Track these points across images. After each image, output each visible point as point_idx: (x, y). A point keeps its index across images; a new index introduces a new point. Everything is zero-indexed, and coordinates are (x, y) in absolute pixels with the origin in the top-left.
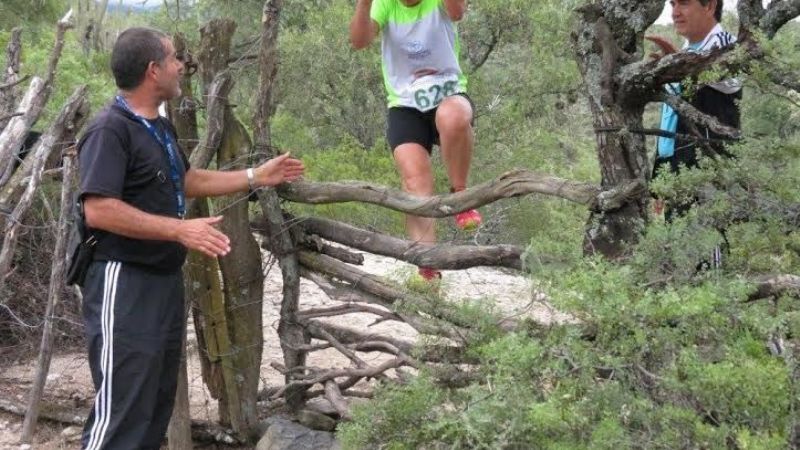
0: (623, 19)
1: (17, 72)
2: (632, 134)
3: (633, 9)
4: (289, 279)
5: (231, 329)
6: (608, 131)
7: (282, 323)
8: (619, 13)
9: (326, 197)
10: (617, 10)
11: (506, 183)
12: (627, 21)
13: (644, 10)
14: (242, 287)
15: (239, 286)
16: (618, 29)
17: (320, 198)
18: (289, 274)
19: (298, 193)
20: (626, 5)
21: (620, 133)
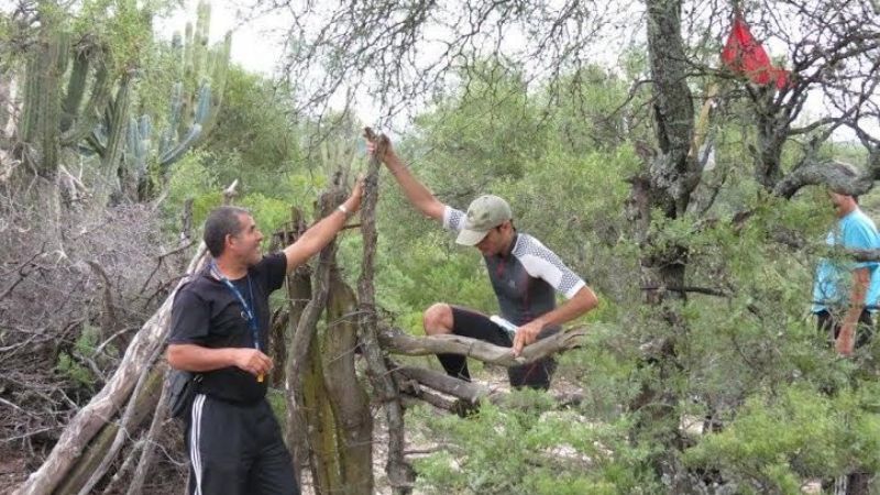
0: (665, 188)
1: (188, 237)
2: (669, 292)
3: (675, 179)
4: (393, 423)
5: (344, 468)
6: (649, 289)
7: (389, 463)
8: (661, 182)
9: (422, 350)
10: (659, 181)
11: (569, 336)
12: (669, 190)
13: (683, 179)
14: (353, 429)
15: (348, 429)
16: (660, 197)
17: (418, 350)
18: (392, 418)
19: (399, 346)
20: (669, 175)
21: (658, 291)
